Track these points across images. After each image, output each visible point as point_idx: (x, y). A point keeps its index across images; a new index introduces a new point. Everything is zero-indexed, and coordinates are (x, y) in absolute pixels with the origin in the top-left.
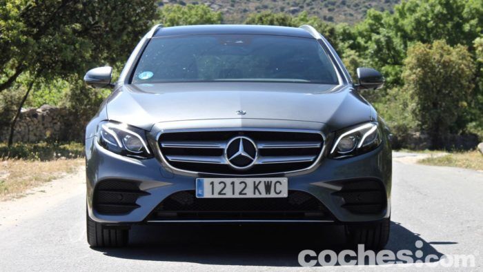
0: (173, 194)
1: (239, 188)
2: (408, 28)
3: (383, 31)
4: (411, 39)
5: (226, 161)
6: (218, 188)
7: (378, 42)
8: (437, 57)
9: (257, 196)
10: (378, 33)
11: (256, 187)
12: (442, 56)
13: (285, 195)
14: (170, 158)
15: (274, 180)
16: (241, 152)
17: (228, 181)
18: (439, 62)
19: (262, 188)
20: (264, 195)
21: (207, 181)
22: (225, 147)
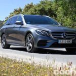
5: (62, 37)
9: (68, 43)
13: (71, 43)
14: (53, 36)
15: (70, 40)
16: (65, 35)
17: (63, 40)
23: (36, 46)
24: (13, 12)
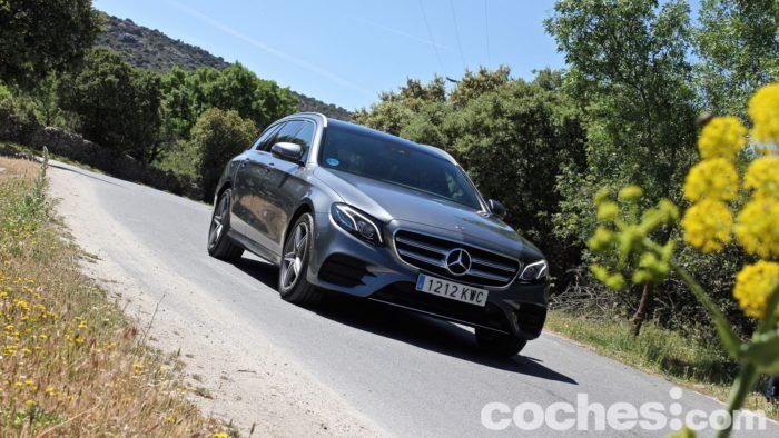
0: (398, 282)
1: (451, 290)
2: (206, 93)
3: (183, 88)
4: (206, 102)
5: (445, 265)
6: (435, 286)
7: (176, 96)
8: (229, 124)
9: (463, 300)
10: (178, 89)
11: (464, 293)
12: (233, 124)
13: (483, 304)
14: (401, 252)
15: (478, 290)
16: (459, 261)
17: (445, 282)
18: (229, 129)
19: (468, 294)
20: (468, 301)
21: (428, 278)
22: (447, 254)
23: (312, 277)
24: (398, 93)
